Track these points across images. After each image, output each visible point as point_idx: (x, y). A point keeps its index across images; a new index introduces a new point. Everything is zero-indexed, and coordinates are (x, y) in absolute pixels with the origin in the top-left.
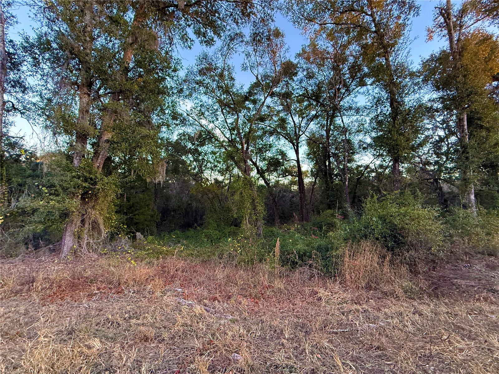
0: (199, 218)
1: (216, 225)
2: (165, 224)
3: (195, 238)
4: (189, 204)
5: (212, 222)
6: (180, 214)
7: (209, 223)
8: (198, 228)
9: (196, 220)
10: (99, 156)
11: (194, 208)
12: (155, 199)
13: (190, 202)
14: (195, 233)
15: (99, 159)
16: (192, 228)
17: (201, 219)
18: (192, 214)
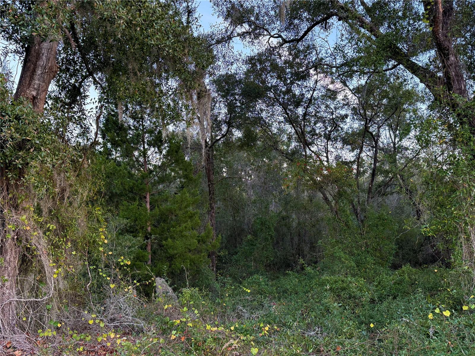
0: (306, 249)
1: (353, 264)
2: (236, 261)
3: (301, 294)
4: (283, 218)
5: (342, 254)
6: (266, 239)
7: (333, 256)
8: (309, 269)
9: (300, 252)
10: (34, 71)
11: (294, 224)
12: (211, 204)
13: (284, 213)
14: (300, 282)
15: (36, 77)
16: (292, 270)
17: (313, 248)
18: (292, 239)
